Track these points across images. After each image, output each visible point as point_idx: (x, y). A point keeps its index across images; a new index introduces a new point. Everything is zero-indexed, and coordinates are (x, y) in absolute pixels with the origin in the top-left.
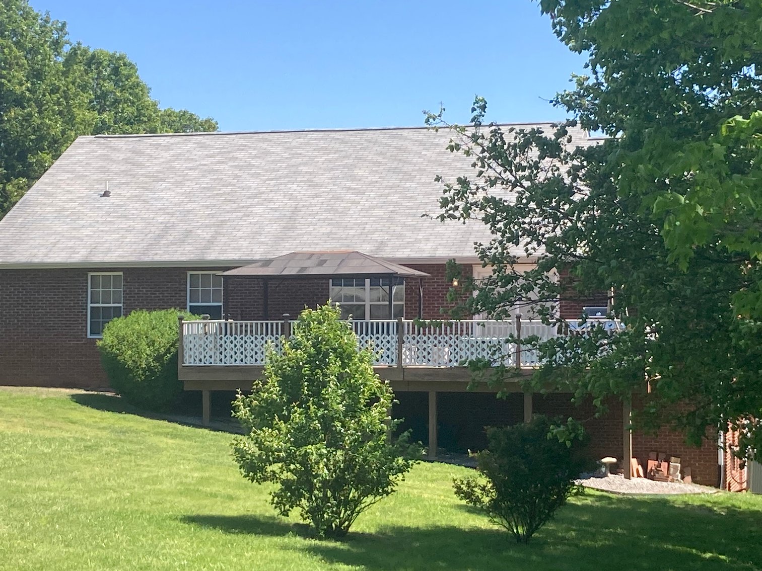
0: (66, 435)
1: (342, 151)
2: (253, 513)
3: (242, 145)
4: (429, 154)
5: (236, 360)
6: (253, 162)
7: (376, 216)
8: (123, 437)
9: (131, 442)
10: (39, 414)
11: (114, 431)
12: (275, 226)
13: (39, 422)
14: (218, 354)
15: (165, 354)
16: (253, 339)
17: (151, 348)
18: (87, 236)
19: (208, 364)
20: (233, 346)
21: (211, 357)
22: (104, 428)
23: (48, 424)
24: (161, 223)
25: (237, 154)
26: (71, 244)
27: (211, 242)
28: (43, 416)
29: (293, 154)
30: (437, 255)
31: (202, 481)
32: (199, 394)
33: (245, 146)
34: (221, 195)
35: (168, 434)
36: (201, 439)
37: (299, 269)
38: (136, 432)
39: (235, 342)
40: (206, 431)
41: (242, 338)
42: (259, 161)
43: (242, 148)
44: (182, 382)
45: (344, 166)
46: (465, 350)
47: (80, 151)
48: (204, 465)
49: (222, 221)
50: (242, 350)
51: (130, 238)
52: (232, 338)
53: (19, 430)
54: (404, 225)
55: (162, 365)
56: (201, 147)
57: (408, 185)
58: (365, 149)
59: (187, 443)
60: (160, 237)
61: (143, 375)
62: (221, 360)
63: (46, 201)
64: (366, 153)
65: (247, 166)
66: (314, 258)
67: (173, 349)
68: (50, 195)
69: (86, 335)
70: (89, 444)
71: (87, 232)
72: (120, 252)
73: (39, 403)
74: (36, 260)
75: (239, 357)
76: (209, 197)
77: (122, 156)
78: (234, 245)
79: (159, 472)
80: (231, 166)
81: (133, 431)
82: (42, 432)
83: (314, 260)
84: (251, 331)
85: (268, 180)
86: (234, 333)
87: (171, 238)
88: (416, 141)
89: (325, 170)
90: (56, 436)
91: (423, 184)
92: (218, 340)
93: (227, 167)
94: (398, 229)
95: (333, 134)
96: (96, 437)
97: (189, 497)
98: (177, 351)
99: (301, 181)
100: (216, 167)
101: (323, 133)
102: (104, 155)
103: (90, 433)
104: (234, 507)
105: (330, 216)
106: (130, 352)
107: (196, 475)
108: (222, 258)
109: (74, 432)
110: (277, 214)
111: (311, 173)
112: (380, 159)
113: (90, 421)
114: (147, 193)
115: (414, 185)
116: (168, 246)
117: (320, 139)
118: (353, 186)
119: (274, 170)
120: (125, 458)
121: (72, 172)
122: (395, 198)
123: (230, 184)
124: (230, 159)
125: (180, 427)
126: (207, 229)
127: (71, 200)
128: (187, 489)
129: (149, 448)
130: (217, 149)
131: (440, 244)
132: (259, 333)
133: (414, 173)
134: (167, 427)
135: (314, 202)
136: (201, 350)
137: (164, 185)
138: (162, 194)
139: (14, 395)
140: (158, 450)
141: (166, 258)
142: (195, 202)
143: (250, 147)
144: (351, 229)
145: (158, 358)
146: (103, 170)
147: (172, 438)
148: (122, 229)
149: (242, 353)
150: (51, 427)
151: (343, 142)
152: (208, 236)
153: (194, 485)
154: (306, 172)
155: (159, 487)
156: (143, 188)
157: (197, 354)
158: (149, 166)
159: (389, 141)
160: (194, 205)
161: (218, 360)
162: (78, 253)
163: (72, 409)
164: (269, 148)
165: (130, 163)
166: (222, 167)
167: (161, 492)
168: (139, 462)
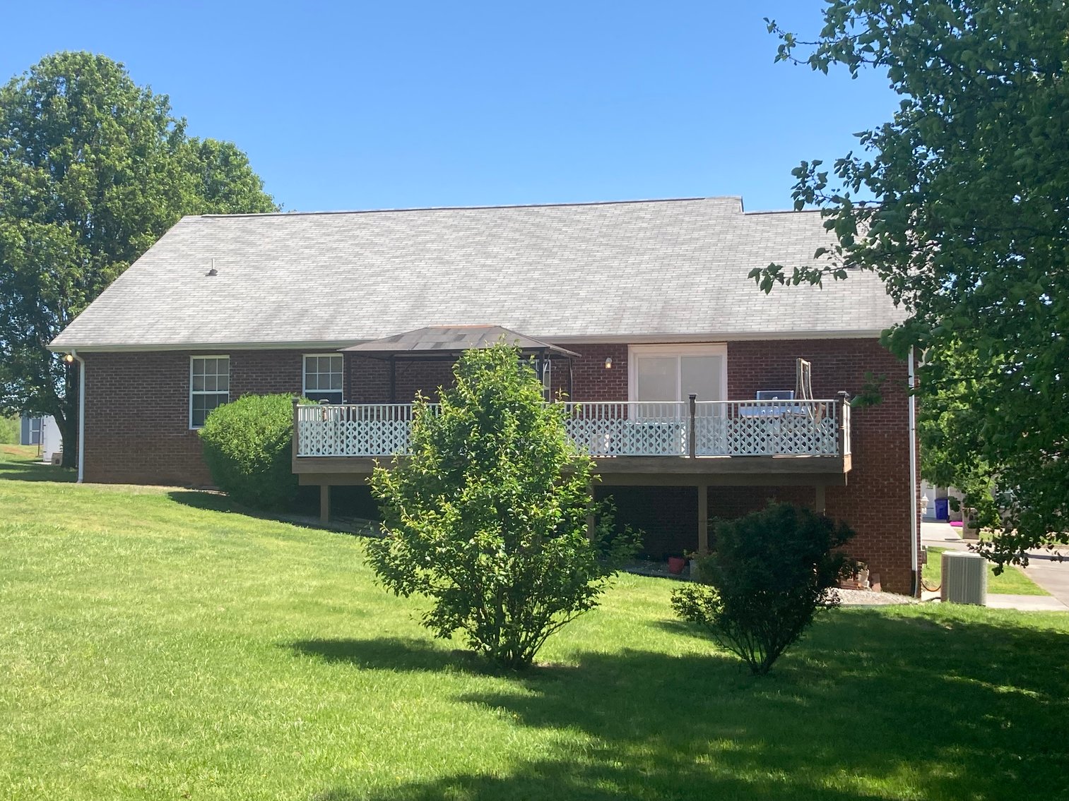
0: (153, 535)
1: (474, 228)
2: (393, 635)
3: (363, 223)
4: (570, 230)
5: (359, 450)
6: (376, 240)
7: (516, 294)
8: (224, 539)
9: (234, 544)
10: (126, 512)
11: (214, 531)
12: (403, 304)
13: (124, 519)
14: (339, 443)
15: (277, 443)
16: (380, 425)
17: (261, 437)
18: (189, 316)
19: (327, 455)
20: (356, 433)
21: (330, 446)
22: (203, 528)
23: (134, 523)
24: (274, 302)
25: (357, 233)
26: (170, 324)
27: (329, 322)
28: (130, 513)
29: (420, 232)
30: (588, 334)
31: (320, 591)
32: (316, 489)
33: (367, 224)
34: (341, 273)
35: (279, 535)
36: (319, 541)
37: (434, 344)
38: (242, 532)
39: (359, 429)
40: (325, 532)
41: (367, 425)
42: (383, 239)
43: (362, 226)
44: (297, 475)
45: (477, 243)
46: (629, 436)
47: (185, 230)
48: (323, 571)
49: (342, 300)
50: (367, 437)
51: (238, 317)
52: (356, 425)
53: (95, 530)
54: (548, 302)
55: (273, 455)
56: (318, 226)
57: (549, 261)
58: (499, 226)
59: (303, 545)
60: (273, 316)
61: (251, 468)
62: (342, 450)
63: (144, 280)
64: (500, 230)
65: (370, 244)
66: (450, 333)
67: (286, 438)
68: (151, 274)
69: (188, 426)
70: (181, 545)
71: (189, 312)
72: (225, 333)
73: (127, 501)
74: (131, 342)
75: (363, 446)
76: (328, 275)
77: (231, 235)
78: (355, 324)
79: (266, 579)
80: (352, 244)
81: (238, 532)
82: (123, 533)
83: (451, 336)
84: (378, 416)
85: (393, 257)
86: (357, 418)
87: (284, 318)
88: (555, 218)
89: (456, 247)
90: (140, 536)
91: (567, 260)
92: (339, 427)
93: (347, 245)
94: (542, 307)
95: (462, 212)
96: (191, 537)
97: (305, 613)
98: (291, 440)
99: (429, 259)
100: (335, 246)
101: (452, 211)
102: (211, 234)
103: (184, 533)
104: (367, 626)
105: (464, 293)
106: (236, 441)
107: (314, 583)
108: (343, 338)
109: (164, 532)
110: (404, 292)
111: (440, 251)
112: (517, 236)
113: (187, 520)
114: (257, 271)
115: (556, 261)
116: (281, 325)
117: (449, 217)
118: (489, 262)
119: (399, 248)
120: (225, 562)
121: (175, 251)
122: (536, 275)
123: (350, 262)
124: (350, 237)
125: (294, 527)
126: (326, 309)
127: (174, 280)
128: (303, 602)
129: (256, 551)
130: (335, 227)
131: (590, 322)
132: (387, 419)
133: (555, 250)
134: (278, 528)
135: (445, 279)
136: (319, 438)
137: (278, 263)
138: (275, 273)
139: (101, 491)
140: (268, 553)
141: (279, 338)
142: (311, 280)
143: (372, 225)
144: (489, 306)
145: (269, 448)
146: (208, 249)
147: (284, 540)
148: (229, 308)
149: (367, 442)
150: (136, 526)
151: (473, 219)
152: (326, 316)
153: (312, 596)
154: (435, 250)
155: (264, 599)
156: (253, 266)
157: (314, 443)
158: (260, 245)
159: (526, 218)
160: (312, 284)
161: (339, 449)
162: (179, 334)
163: (166, 507)
164: (393, 226)
165: (239, 242)
166: (342, 245)
167: (266, 606)
168: (242, 567)
